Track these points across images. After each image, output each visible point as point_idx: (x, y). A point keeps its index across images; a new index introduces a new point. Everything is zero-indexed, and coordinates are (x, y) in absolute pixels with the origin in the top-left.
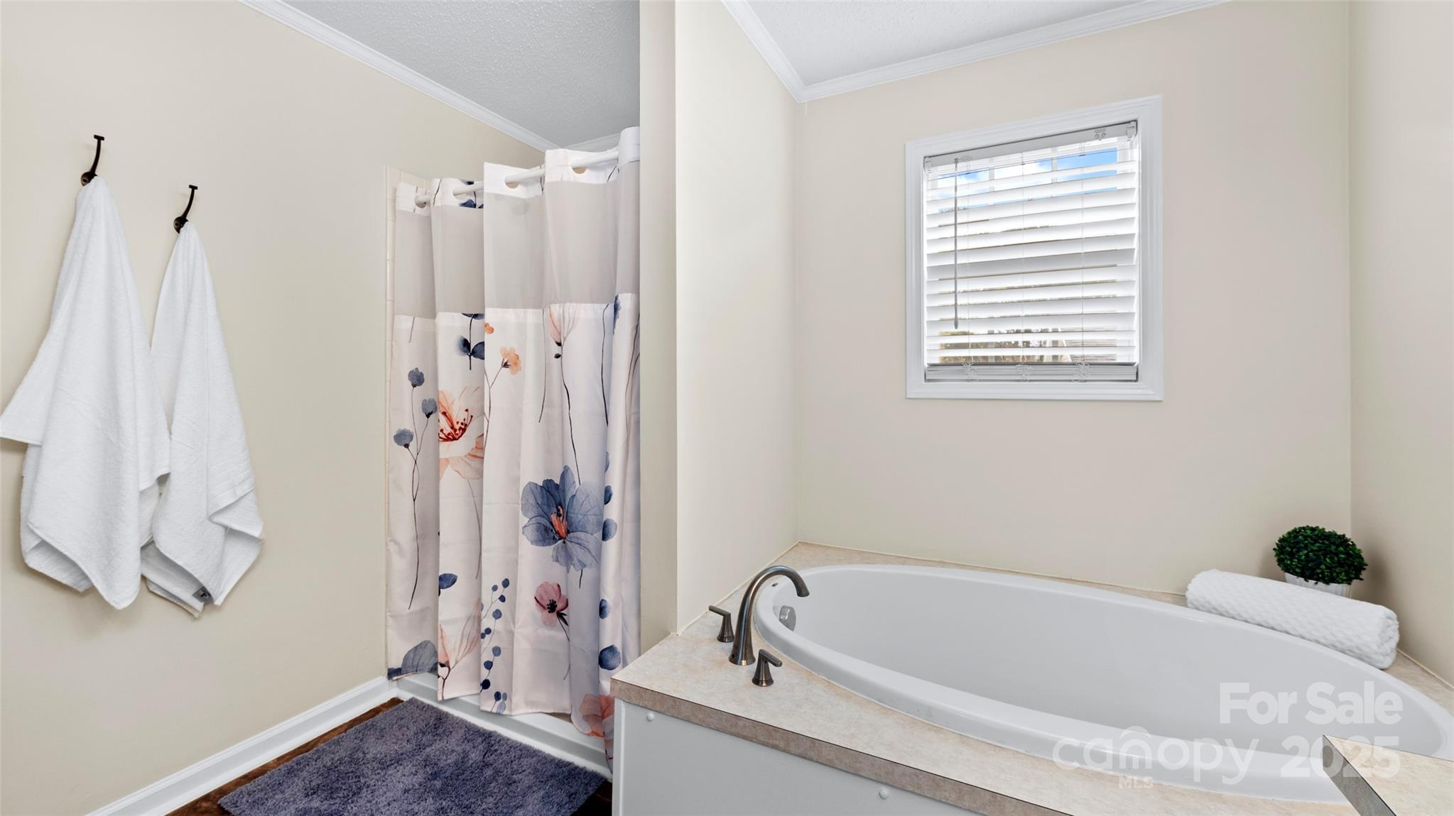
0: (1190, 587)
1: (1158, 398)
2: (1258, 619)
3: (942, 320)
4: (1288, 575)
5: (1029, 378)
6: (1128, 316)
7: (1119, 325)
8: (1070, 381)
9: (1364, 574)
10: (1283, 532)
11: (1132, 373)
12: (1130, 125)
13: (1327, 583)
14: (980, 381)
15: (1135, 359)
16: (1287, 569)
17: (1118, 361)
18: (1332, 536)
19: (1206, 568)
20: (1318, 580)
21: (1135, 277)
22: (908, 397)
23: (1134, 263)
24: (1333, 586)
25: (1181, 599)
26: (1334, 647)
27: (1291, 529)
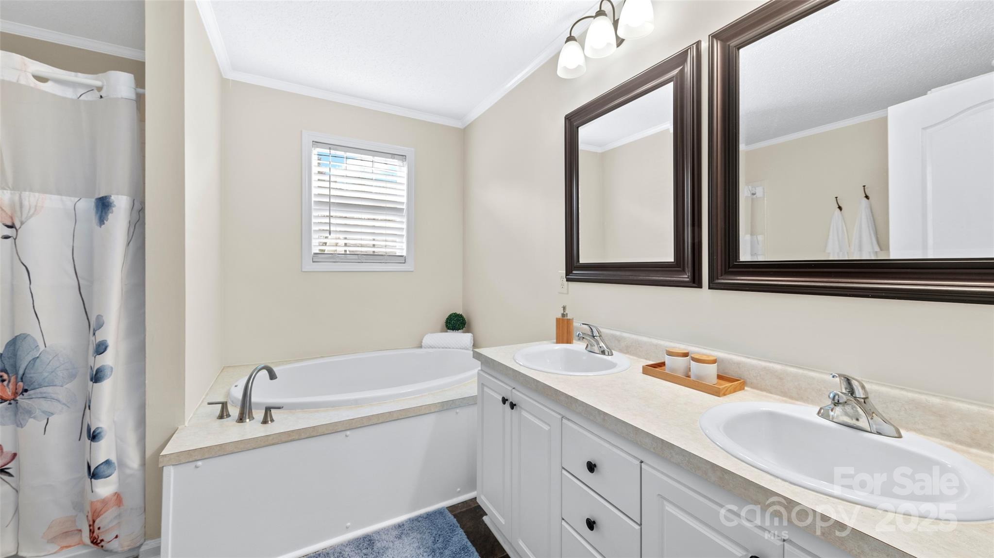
0: (423, 341)
1: (412, 270)
2: (443, 346)
3: (320, 230)
4: (448, 330)
5: (364, 261)
6: (402, 236)
7: (398, 239)
8: (381, 263)
9: (466, 326)
10: (447, 316)
11: (402, 259)
12: (403, 157)
13: (458, 330)
14: (342, 262)
15: (404, 254)
16: (448, 329)
17: (397, 254)
18: (458, 315)
19: (427, 334)
20: (456, 330)
21: (405, 220)
22: (303, 270)
23: (404, 214)
24: (460, 331)
25: (421, 347)
26: (460, 349)
27: (449, 315)
